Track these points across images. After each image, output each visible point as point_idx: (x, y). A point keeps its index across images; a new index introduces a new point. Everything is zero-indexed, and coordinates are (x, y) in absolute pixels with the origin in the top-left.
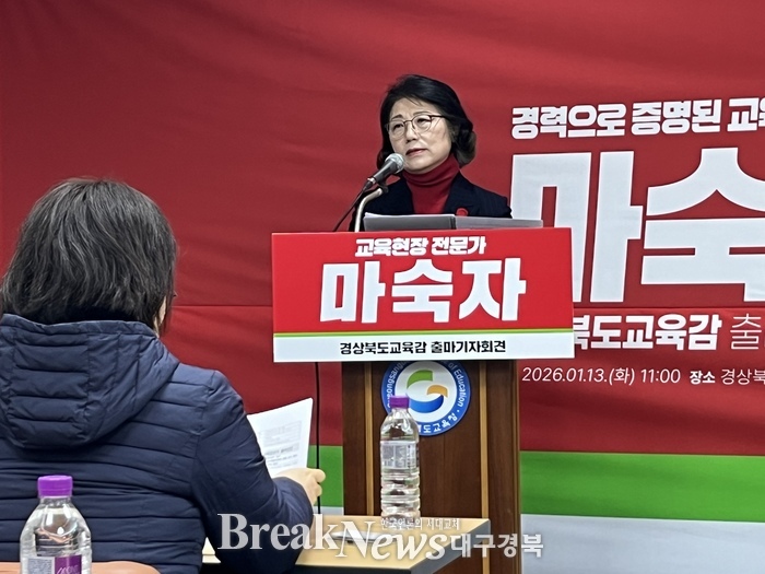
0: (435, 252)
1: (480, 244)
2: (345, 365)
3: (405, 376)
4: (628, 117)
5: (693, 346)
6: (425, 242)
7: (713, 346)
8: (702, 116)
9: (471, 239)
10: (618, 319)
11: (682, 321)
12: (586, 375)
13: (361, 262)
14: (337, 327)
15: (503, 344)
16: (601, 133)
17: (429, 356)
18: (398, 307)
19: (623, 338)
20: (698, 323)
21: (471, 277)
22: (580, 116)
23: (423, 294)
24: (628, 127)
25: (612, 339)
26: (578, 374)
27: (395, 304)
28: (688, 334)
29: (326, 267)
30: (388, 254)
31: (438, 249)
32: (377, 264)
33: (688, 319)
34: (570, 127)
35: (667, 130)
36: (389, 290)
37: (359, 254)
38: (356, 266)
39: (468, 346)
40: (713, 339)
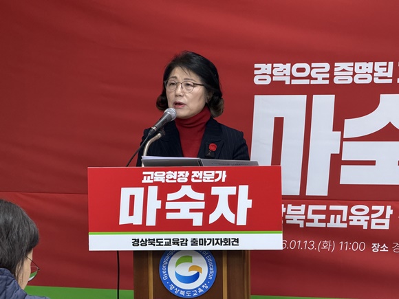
0: (193, 180)
1: (223, 175)
2: (135, 252)
3: (174, 260)
4: (331, 72)
5: (373, 227)
6: (187, 174)
7: (386, 227)
8: (380, 72)
9: (217, 172)
10: (324, 207)
11: (367, 209)
12: (303, 245)
13: (146, 186)
14: (130, 228)
15: (237, 240)
16: (313, 82)
17: (189, 247)
18: (170, 216)
19: (327, 220)
20: (377, 211)
21: (217, 197)
22: (299, 70)
23: (186, 208)
24: (331, 78)
25: (320, 221)
26: (297, 244)
27: (168, 214)
28: (371, 219)
29: (123, 190)
30: (163, 181)
31: (195, 178)
32: (156, 188)
33: (370, 208)
34: (292, 77)
35: (357, 81)
36: (163, 205)
37: (144, 181)
38: (142, 189)
39: (214, 241)
40: (387, 222)
